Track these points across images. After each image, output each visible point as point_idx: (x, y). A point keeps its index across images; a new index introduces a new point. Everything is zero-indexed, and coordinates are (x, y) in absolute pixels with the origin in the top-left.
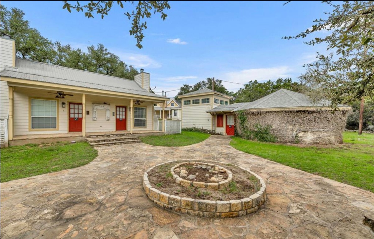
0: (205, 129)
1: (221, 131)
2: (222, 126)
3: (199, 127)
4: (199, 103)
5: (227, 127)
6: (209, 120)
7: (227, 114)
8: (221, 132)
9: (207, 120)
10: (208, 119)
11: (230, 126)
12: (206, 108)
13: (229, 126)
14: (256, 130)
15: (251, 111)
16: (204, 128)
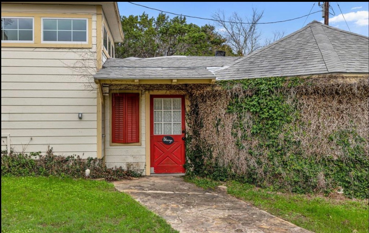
0: (66, 155)
1: (131, 160)
2: (137, 140)
3: (29, 150)
4: (28, 36)
5: (155, 141)
6: (85, 117)
7: (156, 92)
8: (129, 165)
9: (76, 117)
10: (81, 110)
11: (169, 137)
12: (71, 63)
13: (161, 137)
14: (337, 153)
15: (340, 81)
16: (60, 151)
